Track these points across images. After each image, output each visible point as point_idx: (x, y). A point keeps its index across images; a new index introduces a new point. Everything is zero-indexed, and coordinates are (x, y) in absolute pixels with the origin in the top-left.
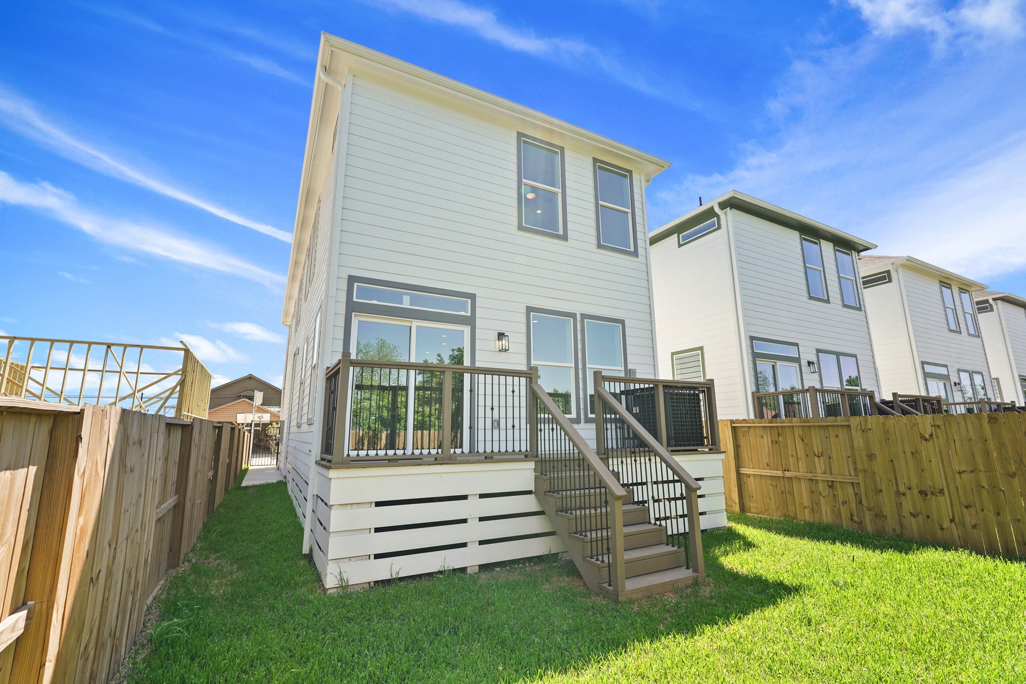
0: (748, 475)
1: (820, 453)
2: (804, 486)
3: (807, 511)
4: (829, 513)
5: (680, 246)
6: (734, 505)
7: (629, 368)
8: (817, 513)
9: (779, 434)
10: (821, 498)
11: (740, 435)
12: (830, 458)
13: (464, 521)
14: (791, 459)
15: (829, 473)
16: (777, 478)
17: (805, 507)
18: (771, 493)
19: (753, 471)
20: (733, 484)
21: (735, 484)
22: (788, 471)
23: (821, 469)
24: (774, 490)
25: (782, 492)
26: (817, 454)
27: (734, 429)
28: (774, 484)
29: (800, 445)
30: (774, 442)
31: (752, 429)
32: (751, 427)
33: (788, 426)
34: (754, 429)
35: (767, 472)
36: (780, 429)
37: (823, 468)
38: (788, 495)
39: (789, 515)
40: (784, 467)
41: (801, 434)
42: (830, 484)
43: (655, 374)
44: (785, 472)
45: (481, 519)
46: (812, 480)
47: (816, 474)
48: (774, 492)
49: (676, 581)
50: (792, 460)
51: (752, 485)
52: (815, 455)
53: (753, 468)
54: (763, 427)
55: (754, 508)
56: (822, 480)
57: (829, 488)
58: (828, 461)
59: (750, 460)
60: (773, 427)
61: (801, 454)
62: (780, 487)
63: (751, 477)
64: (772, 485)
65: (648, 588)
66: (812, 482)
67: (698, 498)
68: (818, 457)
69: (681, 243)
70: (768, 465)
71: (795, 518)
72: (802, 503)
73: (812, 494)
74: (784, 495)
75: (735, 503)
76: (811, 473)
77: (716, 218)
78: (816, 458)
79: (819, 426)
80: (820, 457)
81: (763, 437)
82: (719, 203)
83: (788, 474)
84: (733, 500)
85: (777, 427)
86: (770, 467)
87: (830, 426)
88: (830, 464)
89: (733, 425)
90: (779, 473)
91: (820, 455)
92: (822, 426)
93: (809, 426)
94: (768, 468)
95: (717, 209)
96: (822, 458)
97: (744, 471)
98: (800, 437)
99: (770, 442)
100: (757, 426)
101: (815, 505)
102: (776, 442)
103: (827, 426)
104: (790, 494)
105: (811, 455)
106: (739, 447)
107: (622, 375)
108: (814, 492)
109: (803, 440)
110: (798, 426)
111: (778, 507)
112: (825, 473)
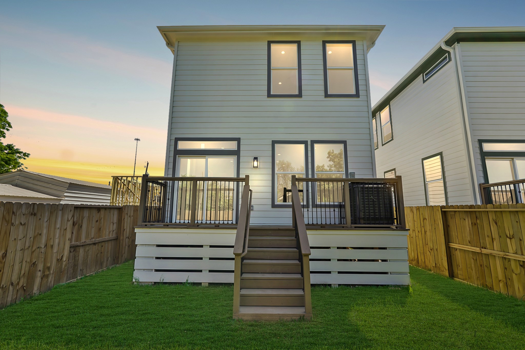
0: (456, 249)
1: (511, 235)
2: (498, 263)
3: (501, 285)
4: (521, 289)
5: (424, 81)
6: (445, 270)
7: (349, 172)
8: (510, 287)
9: (476, 217)
10: (514, 276)
11: (449, 218)
12: (521, 240)
13: (201, 259)
14: (487, 238)
15: (520, 253)
16: (477, 253)
17: (500, 281)
18: (473, 265)
19: (458, 246)
20: (444, 255)
21: (445, 255)
22: (485, 248)
23: (513, 250)
24: (474, 263)
25: (481, 266)
26: (509, 236)
27: (444, 214)
28: (475, 258)
29: (494, 228)
30: (473, 224)
31: (457, 213)
32: (456, 211)
33: (483, 211)
34: (458, 212)
35: (468, 248)
36: (478, 214)
37: (514, 248)
38: (485, 268)
39: (486, 285)
40: (482, 245)
41: (495, 218)
42: (522, 263)
43: (373, 175)
44: (482, 249)
45: (211, 259)
46: (505, 258)
47: (507, 254)
48: (475, 265)
49: (283, 315)
50: (488, 240)
51: (459, 257)
52: (507, 236)
53: (459, 244)
54: (465, 211)
55: (460, 275)
56: (514, 259)
57: (521, 267)
58: (519, 243)
59: (457, 237)
60: (472, 211)
61: (495, 235)
62: (479, 261)
63: (458, 251)
64: (473, 259)
65: (257, 315)
66: (506, 260)
67: (310, 261)
68: (510, 238)
69: (425, 80)
70: (469, 242)
71: (492, 288)
72: (497, 277)
73: (505, 270)
74: (483, 268)
75: (446, 269)
76: (504, 252)
77: (447, 54)
78: (508, 240)
79: (510, 211)
80: (512, 238)
81: (465, 220)
82: (445, 42)
83: (484, 251)
84: (444, 267)
85: (475, 211)
86: (471, 244)
87: (519, 211)
88: (520, 245)
89: (443, 210)
90: (477, 250)
91: (511, 237)
92: (512, 212)
93: (501, 211)
94: (470, 245)
95: (444, 47)
96: (513, 240)
97: (453, 245)
98: (494, 220)
99: (470, 224)
100: (460, 211)
101: (508, 280)
102: (475, 224)
103: (517, 212)
104: (487, 267)
105: (503, 236)
106: (449, 226)
107: (344, 177)
108: (507, 269)
109: (496, 223)
110: (492, 211)
111: (478, 277)
112: (516, 253)
